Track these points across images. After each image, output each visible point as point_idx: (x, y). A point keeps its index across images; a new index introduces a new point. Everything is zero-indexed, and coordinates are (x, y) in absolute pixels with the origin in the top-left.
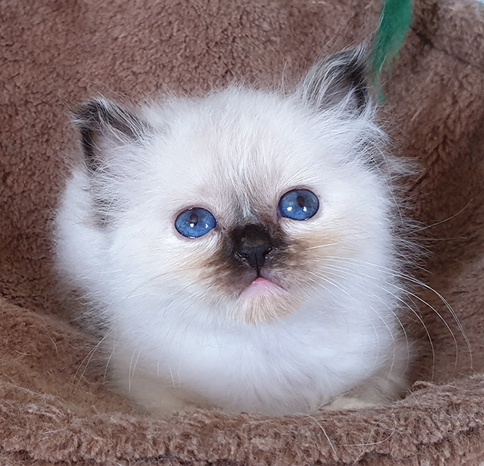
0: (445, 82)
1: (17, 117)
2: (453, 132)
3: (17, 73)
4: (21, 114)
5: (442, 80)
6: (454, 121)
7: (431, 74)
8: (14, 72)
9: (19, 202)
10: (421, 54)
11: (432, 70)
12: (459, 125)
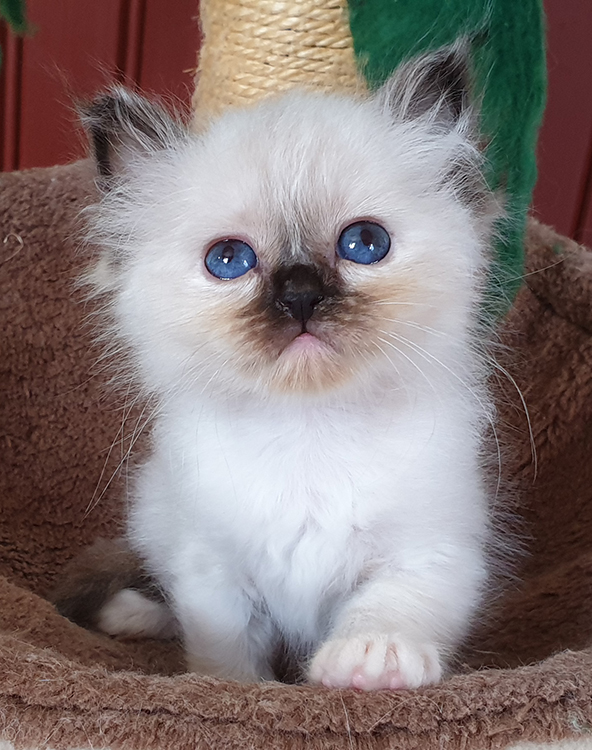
0: (563, 355)
1: (53, 363)
2: (566, 412)
3: (58, 312)
4: (58, 359)
5: (561, 352)
6: (569, 400)
7: (549, 344)
8: (54, 312)
9: (43, 461)
10: (540, 322)
11: (550, 339)
12: (573, 404)
